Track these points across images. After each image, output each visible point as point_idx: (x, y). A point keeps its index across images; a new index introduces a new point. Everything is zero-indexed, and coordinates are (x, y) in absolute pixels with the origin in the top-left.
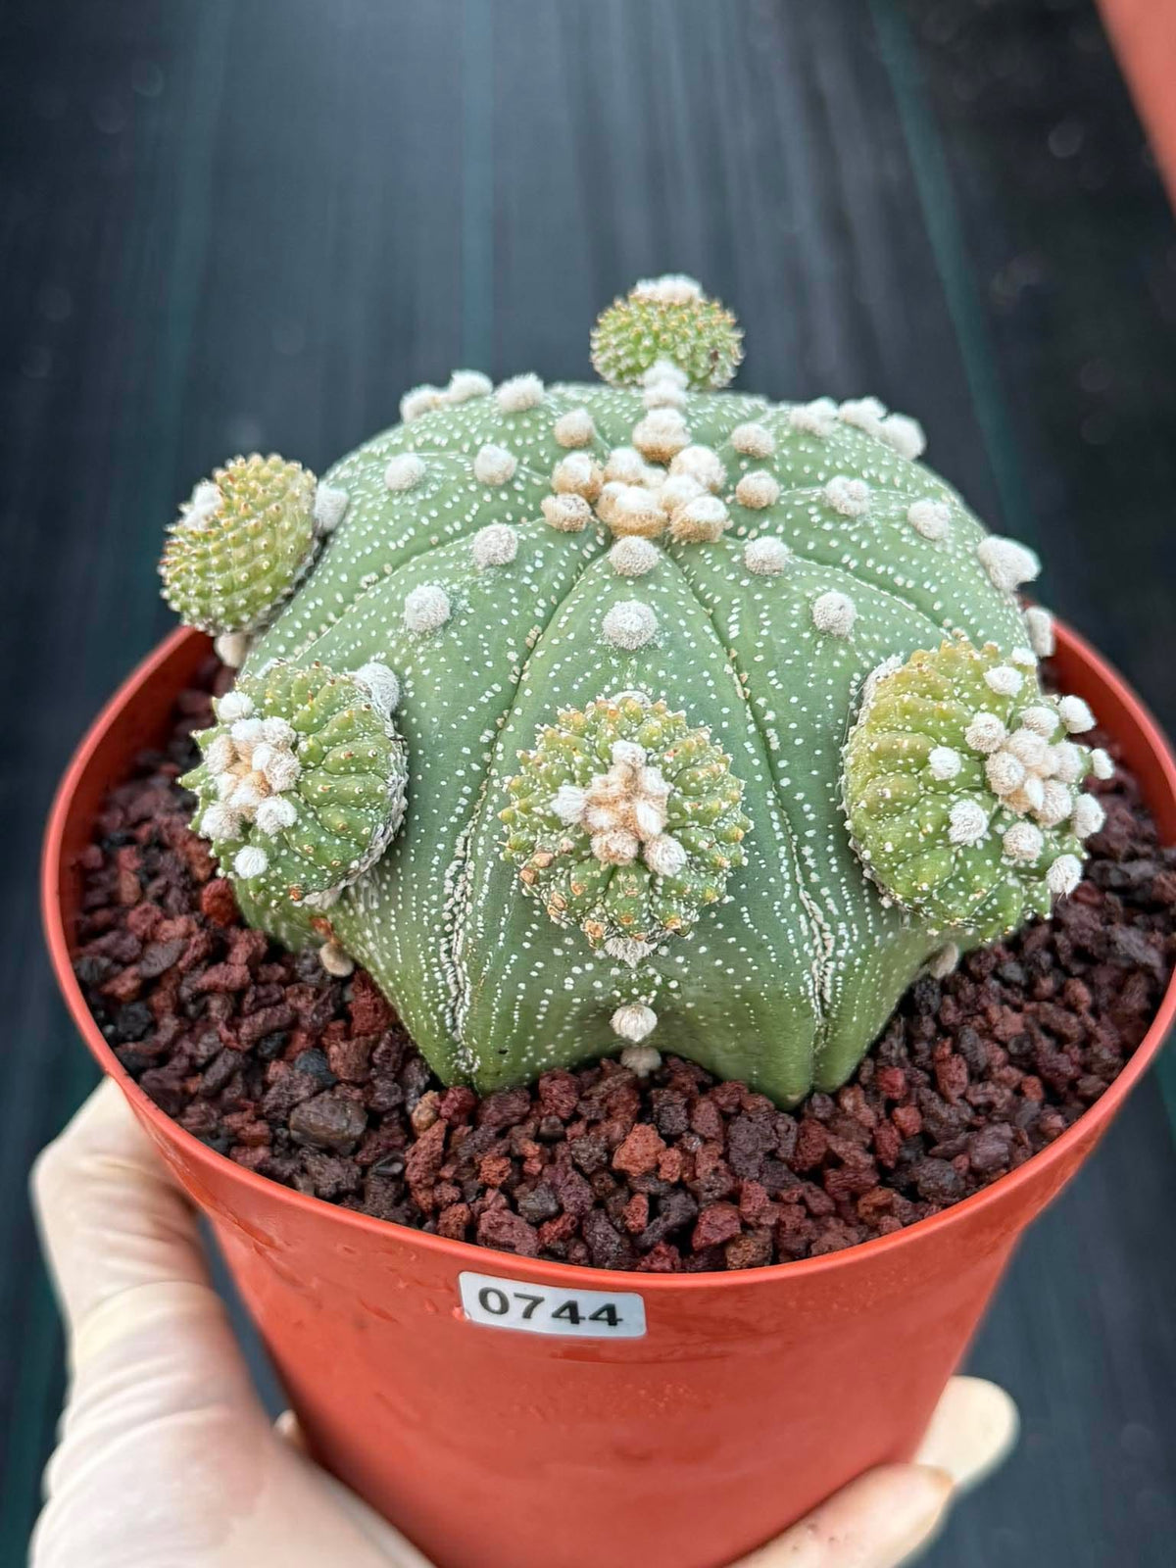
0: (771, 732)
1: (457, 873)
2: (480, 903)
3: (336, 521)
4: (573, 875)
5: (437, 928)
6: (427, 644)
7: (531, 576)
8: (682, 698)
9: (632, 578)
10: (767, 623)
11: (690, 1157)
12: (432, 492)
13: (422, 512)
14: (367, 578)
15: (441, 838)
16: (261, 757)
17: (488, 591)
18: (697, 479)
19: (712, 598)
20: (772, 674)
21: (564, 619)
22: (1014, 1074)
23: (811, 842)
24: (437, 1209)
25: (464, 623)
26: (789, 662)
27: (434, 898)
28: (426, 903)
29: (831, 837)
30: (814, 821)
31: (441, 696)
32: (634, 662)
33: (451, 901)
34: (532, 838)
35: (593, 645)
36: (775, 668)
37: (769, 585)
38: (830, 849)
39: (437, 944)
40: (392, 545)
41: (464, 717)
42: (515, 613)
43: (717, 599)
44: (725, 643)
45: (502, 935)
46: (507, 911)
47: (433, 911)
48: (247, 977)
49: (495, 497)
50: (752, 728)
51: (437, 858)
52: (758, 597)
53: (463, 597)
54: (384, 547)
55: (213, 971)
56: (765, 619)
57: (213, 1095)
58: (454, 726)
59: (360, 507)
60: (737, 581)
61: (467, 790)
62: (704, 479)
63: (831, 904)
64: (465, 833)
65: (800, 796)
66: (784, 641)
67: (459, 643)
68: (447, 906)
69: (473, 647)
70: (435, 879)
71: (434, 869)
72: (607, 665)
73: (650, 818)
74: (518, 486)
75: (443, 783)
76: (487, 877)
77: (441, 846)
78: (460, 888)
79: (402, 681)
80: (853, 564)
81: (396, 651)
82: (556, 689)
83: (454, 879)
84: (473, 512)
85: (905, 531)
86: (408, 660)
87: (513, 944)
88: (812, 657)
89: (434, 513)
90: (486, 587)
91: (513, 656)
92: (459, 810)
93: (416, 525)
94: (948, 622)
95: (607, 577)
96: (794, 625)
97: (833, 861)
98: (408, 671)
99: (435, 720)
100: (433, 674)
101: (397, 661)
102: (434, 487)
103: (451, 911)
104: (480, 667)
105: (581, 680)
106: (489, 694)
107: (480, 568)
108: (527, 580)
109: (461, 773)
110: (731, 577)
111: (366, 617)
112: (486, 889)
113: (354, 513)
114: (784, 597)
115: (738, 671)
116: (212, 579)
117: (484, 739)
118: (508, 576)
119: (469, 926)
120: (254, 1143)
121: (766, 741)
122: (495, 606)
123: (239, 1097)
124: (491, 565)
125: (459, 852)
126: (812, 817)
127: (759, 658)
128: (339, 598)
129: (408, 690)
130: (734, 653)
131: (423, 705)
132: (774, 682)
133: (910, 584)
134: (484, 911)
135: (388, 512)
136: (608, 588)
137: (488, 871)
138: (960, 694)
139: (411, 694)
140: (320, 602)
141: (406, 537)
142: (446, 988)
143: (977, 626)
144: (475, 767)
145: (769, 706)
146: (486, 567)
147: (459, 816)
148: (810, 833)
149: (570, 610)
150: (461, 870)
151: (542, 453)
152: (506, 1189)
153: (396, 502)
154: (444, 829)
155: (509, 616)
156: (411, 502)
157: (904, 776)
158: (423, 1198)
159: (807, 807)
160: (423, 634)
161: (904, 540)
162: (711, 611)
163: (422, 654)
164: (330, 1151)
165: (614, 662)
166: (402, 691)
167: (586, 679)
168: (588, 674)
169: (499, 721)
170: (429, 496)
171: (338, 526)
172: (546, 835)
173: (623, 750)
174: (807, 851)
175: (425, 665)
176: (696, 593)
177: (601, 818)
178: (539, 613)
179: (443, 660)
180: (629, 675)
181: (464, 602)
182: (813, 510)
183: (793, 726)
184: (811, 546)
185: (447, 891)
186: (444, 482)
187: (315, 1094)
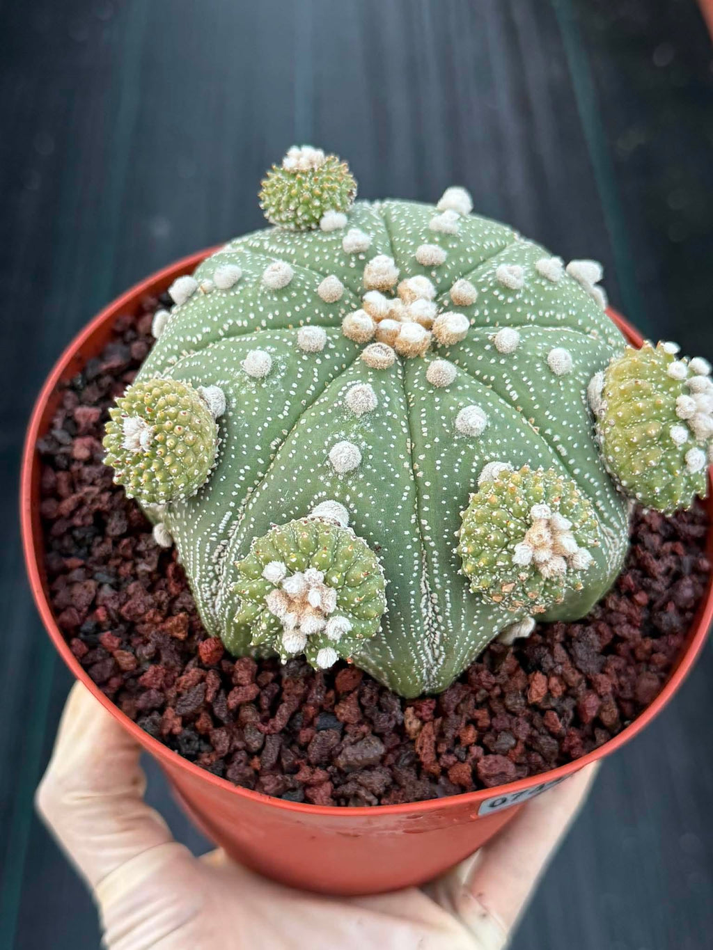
0: (560, 447)
1: (427, 603)
2: (448, 614)
3: (224, 409)
4: (527, 589)
5: (422, 636)
6: (353, 477)
7: (389, 409)
8: (515, 452)
9: (447, 388)
10: (530, 383)
11: (562, 677)
12: (283, 371)
13: (288, 387)
14: (274, 443)
15: (412, 588)
16: (314, 598)
17: (372, 430)
18: (427, 299)
19: (489, 378)
20: (547, 413)
21: (425, 429)
22: (668, 546)
23: (600, 497)
24: (445, 771)
25: (371, 457)
26: (552, 402)
27: (417, 621)
28: (412, 626)
29: (607, 490)
30: (598, 486)
31: (378, 506)
32: (481, 442)
33: (428, 618)
34: (494, 577)
35: (454, 441)
36: (547, 408)
37: (515, 357)
38: (608, 496)
39: (423, 643)
40: (281, 416)
41: (398, 514)
42: (394, 437)
43: (493, 378)
44: (514, 404)
45: (463, 624)
46: (464, 612)
47: (419, 629)
48: (258, 689)
49: (323, 359)
50: (551, 450)
51: (412, 600)
52: (515, 368)
53: (361, 440)
54: (276, 420)
55: (232, 694)
56: (527, 381)
57: (277, 766)
58: (394, 521)
59: (236, 394)
60: (498, 362)
61: (416, 555)
62: (429, 297)
63: (617, 525)
64: (423, 579)
65: (587, 476)
66: (544, 391)
67: (375, 471)
68: (426, 622)
69: (384, 470)
70: (415, 611)
71: (412, 607)
72: (467, 450)
73: (569, 543)
74: (332, 346)
75: (401, 557)
76: (448, 599)
77: (413, 592)
78: (431, 609)
79: (346, 505)
80: (533, 318)
81: (333, 488)
82: (446, 476)
83: (426, 607)
84: (316, 374)
85: (544, 283)
86: (345, 491)
87: (469, 626)
88: (560, 393)
89: (295, 385)
90: (369, 428)
91: (407, 465)
92: (416, 568)
93: (288, 397)
94: (588, 329)
95: (431, 391)
96: (544, 378)
97: (611, 502)
98: (348, 498)
99: (380, 522)
100: (365, 494)
101: (337, 494)
102: (283, 367)
103: (428, 624)
104: (392, 480)
105: (457, 465)
106: (405, 494)
107: (358, 417)
108: (389, 413)
109: (409, 547)
110: (493, 361)
111: (296, 472)
112: (449, 605)
113: (234, 400)
114: (527, 362)
115: (527, 419)
116: (172, 480)
117: (413, 521)
118: (377, 415)
119: (443, 628)
120: (320, 783)
121: (558, 453)
122: (381, 438)
123: (294, 761)
124: (365, 413)
125: (424, 591)
126: (596, 484)
127: (537, 407)
128: (261, 461)
129: (353, 510)
130: (520, 409)
131: (367, 515)
132: (550, 417)
133: (564, 316)
134: (451, 618)
135: (263, 394)
136: (437, 400)
137: (447, 595)
138: (656, 386)
139: (356, 511)
140: (247, 467)
141: (287, 408)
142: (428, 662)
143: (599, 324)
144: (415, 540)
145: (554, 433)
146: (362, 415)
147: (417, 571)
148: (598, 493)
149: (424, 422)
150: (427, 600)
151: (317, 311)
152: (479, 742)
153: (264, 385)
154: (411, 582)
155: (392, 441)
156: (275, 383)
157: (653, 448)
158: (435, 769)
159: (592, 480)
160: (348, 473)
161: (546, 289)
162: (491, 386)
163: (353, 485)
164: (369, 767)
165: (471, 447)
166: (350, 510)
167: (460, 463)
168: (460, 460)
169: (416, 506)
170: (283, 374)
171: (226, 411)
172: (503, 573)
173: (539, 511)
174: (599, 503)
175: (358, 491)
176: (479, 378)
177: (543, 555)
178: (405, 430)
179: (368, 484)
180: (482, 451)
181: (364, 444)
182: (496, 292)
183: (570, 438)
184: (508, 316)
185: (424, 615)
186: (286, 360)
187: (342, 739)
